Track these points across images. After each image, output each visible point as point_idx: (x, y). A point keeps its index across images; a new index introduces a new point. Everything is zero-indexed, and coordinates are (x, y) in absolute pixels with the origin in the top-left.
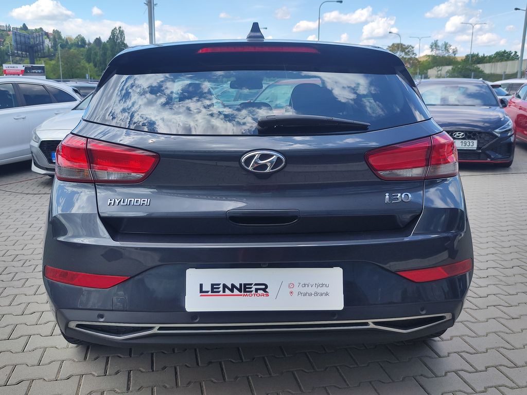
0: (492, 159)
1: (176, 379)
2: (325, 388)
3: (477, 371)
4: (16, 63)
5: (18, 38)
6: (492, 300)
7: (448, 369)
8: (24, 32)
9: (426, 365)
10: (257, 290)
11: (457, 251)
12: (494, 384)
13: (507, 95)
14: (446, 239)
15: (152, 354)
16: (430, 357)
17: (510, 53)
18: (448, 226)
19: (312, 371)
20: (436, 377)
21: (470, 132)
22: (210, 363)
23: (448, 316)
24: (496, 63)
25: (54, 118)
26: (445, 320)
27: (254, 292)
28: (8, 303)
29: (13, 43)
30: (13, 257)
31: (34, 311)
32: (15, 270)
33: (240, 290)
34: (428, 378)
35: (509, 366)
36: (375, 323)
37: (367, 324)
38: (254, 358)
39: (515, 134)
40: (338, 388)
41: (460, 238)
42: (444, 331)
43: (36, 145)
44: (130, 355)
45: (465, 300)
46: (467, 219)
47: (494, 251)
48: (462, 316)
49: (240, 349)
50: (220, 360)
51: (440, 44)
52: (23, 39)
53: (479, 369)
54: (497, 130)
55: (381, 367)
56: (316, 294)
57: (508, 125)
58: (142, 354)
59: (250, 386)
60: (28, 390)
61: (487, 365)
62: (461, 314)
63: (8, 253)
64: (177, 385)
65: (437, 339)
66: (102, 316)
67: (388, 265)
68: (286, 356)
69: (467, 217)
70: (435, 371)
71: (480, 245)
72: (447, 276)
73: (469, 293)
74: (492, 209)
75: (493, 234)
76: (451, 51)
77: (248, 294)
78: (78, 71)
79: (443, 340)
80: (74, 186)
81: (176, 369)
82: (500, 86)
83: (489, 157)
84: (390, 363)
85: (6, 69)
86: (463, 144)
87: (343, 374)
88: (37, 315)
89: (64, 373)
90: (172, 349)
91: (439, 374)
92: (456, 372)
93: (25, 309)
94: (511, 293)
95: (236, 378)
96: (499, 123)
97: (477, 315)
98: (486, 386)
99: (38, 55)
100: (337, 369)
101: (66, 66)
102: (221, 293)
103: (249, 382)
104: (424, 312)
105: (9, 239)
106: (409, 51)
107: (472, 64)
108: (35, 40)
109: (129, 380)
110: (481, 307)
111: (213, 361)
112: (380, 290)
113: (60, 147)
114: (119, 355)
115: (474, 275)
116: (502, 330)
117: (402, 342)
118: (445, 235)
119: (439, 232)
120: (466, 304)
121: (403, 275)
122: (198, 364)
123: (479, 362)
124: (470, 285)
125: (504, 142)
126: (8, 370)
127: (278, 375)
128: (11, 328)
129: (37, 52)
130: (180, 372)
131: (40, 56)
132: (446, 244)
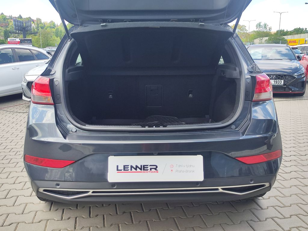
0: (292, 91)
1: (104, 222)
2: (193, 228)
3: (285, 218)
4: (15, 37)
5: (17, 23)
6: (294, 175)
7: (267, 216)
8: (20, 19)
9: (254, 214)
10: (151, 169)
11: (272, 145)
12: (295, 226)
13: (301, 53)
14: (266, 138)
15: (90, 207)
16: (256, 209)
17: (303, 29)
18: (267, 130)
19: (185, 217)
20: (260, 221)
21: (279, 75)
22: (124, 212)
23: (267, 185)
24: (294, 35)
25: (35, 68)
26: (265, 187)
27: (149, 170)
28: (6, 177)
29: (13, 26)
30: (10, 149)
31: (21, 181)
32: (11, 157)
33: (141, 169)
34: (255, 222)
35: (304, 214)
36: (223, 189)
37: (217, 189)
38: (150, 210)
39: (306, 76)
40: (201, 228)
41: (274, 137)
42: (265, 194)
43: (25, 84)
44: (77, 208)
45: (277, 175)
46: (278, 126)
47: (294, 145)
48: (276, 184)
49: (142, 204)
50: (130, 211)
51: (262, 24)
52: (19, 24)
53: (286, 217)
54: (296, 74)
55: (227, 215)
56: (187, 171)
57: (302, 71)
58: (84, 207)
59: (148, 226)
60: (16, 229)
61: (291, 214)
62: (275, 183)
63: (7, 147)
64: (104, 226)
65: (260, 198)
66: (58, 185)
67: (231, 154)
68: (170, 208)
69: (278, 125)
70: (259, 217)
71: (286, 142)
72: (266, 160)
73: (280, 171)
74: (293, 121)
75: (294, 135)
76: (268, 29)
77: (146, 171)
78: (51, 42)
79: (264, 199)
80: (43, 107)
81: (104, 216)
82: (297, 48)
83: (291, 90)
84: (232, 213)
85: (9, 41)
86: (275, 82)
87: (204, 220)
88: (23, 184)
89: (37, 219)
90: (102, 204)
91: (261, 219)
92: (272, 218)
93: (16, 180)
94: (305, 170)
95: (140, 222)
96: (296, 70)
97: (285, 183)
98: (290, 227)
99: (28, 32)
100: (200, 216)
101: (44, 39)
102: (130, 171)
103: (147, 224)
104: (252, 182)
105: (8, 139)
106: (243, 29)
107: (280, 36)
108: (26, 24)
109: (76, 223)
110: (287, 179)
111: (126, 211)
112: (226, 168)
113: (34, 84)
114: (71, 208)
115: (282, 160)
116: (300, 193)
117: (240, 200)
118: (265, 135)
119: (261, 134)
120: (278, 177)
121: (239, 160)
122: (117, 213)
123: (286, 212)
124: (280, 165)
125: (300, 81)
126: (4, 217)
127: (165, 220)
128: (7, 191)
129: (27, 31)
130: (106, 218)
131: (29, 33)
132: (265, 141)
